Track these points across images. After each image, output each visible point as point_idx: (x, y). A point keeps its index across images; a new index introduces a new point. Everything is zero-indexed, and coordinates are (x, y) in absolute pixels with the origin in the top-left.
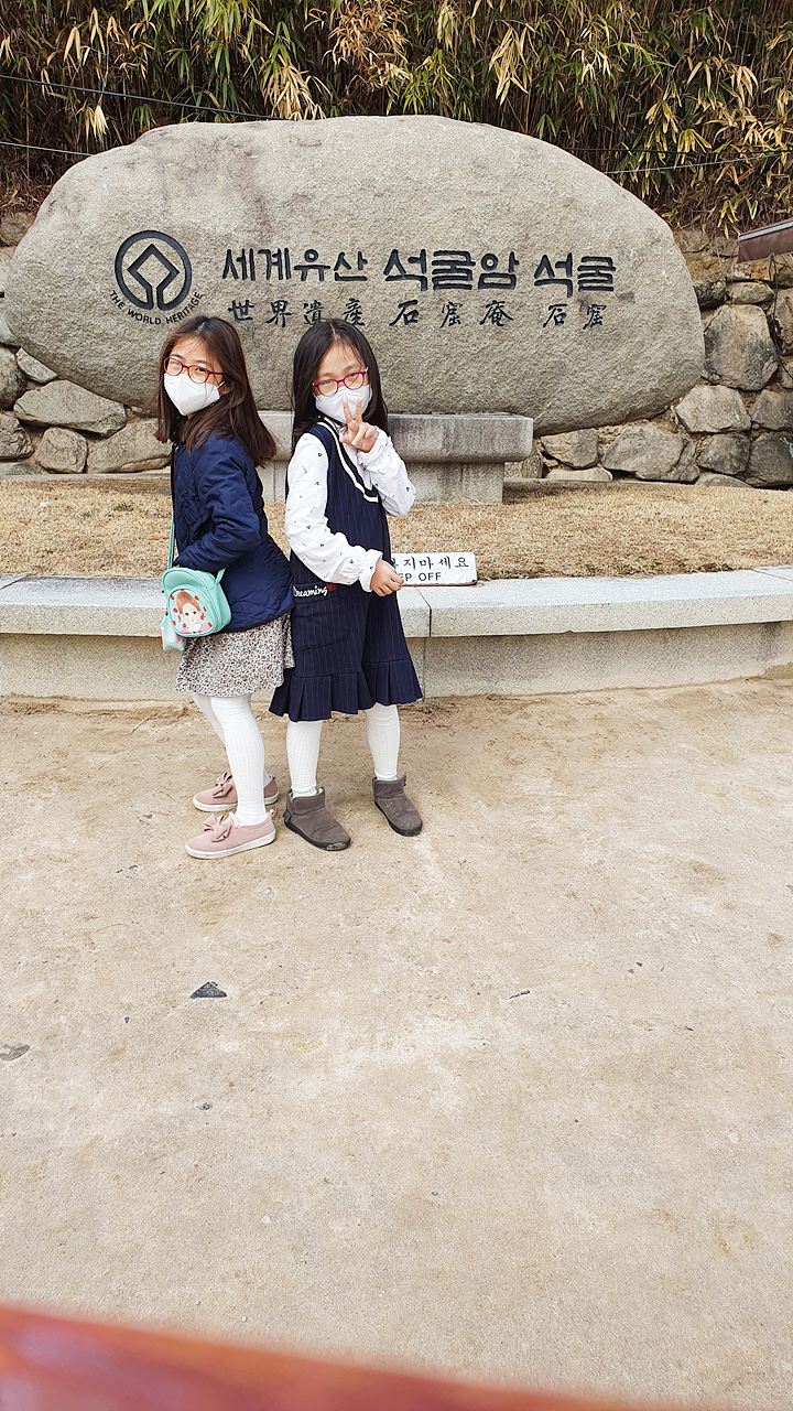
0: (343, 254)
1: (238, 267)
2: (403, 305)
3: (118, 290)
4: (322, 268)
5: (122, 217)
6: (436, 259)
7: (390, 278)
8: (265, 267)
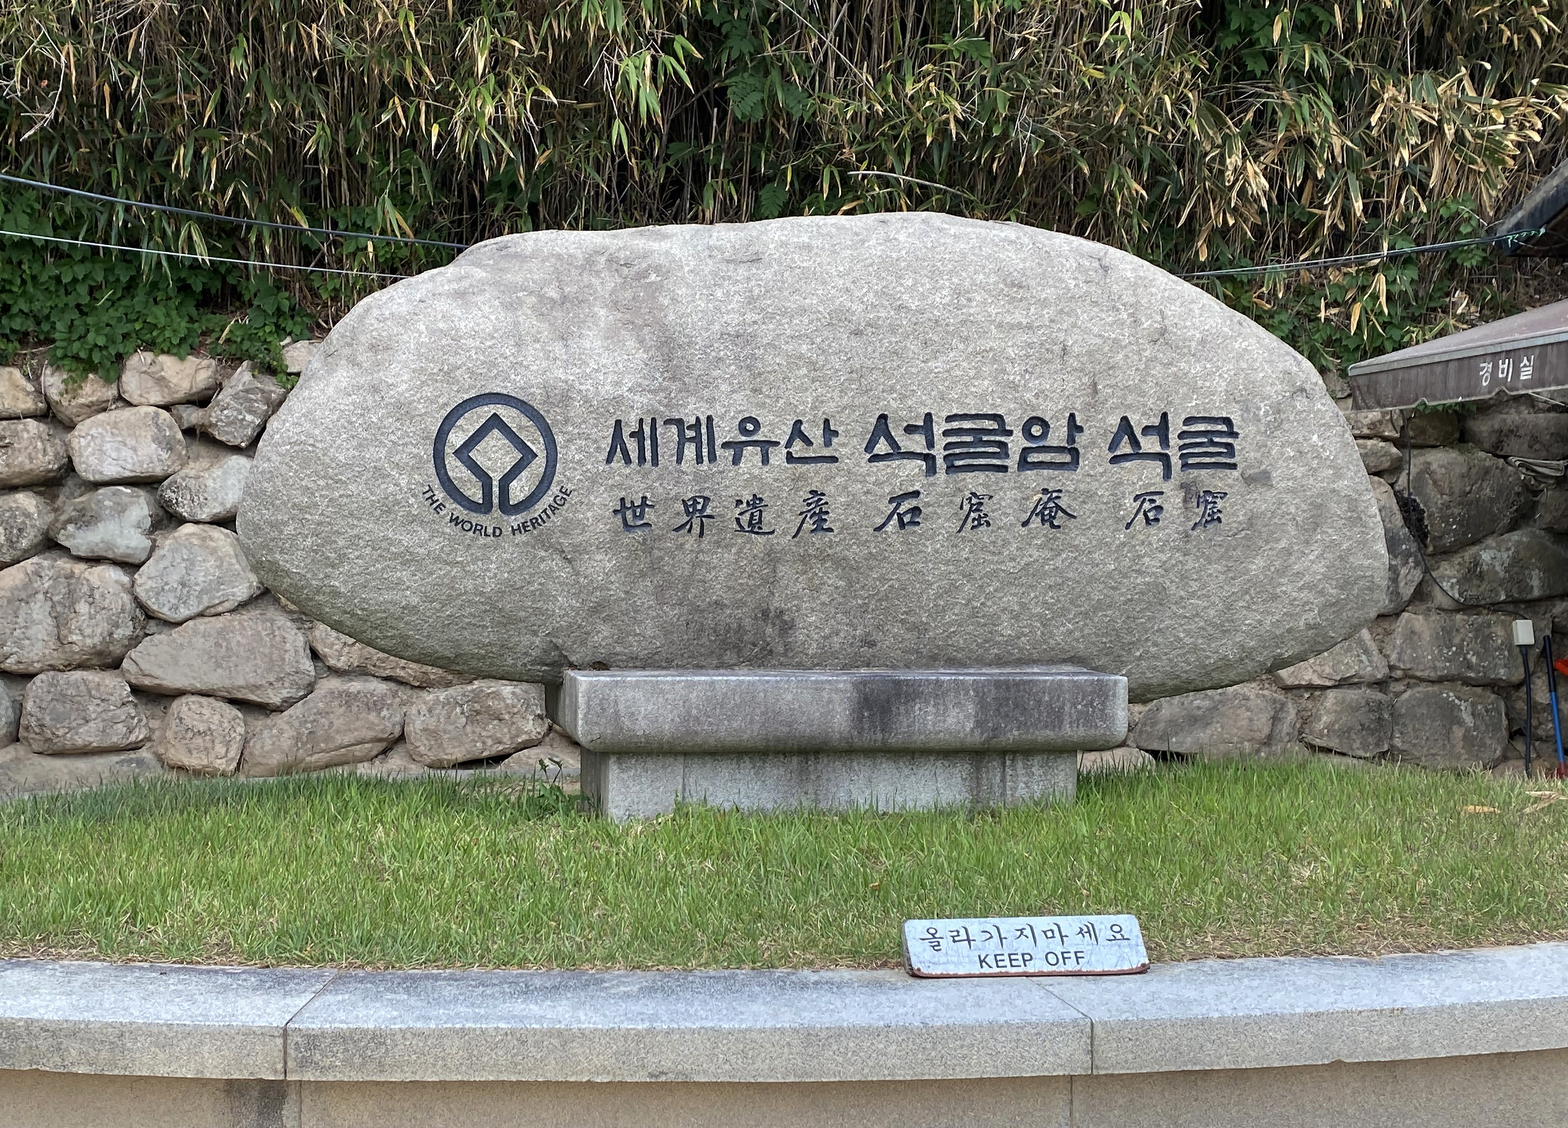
0: (799, 423)
1: (632, 446)
2: (897, 500)
3: (436, 484)
4: (767, 445)
5: (449, 375)
6: (949, 426)
7: (875, 458)
8: (674, 446)
